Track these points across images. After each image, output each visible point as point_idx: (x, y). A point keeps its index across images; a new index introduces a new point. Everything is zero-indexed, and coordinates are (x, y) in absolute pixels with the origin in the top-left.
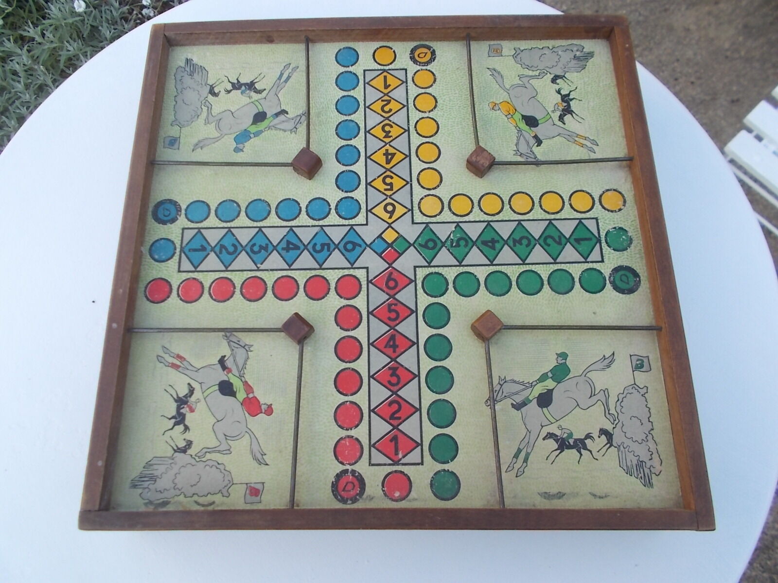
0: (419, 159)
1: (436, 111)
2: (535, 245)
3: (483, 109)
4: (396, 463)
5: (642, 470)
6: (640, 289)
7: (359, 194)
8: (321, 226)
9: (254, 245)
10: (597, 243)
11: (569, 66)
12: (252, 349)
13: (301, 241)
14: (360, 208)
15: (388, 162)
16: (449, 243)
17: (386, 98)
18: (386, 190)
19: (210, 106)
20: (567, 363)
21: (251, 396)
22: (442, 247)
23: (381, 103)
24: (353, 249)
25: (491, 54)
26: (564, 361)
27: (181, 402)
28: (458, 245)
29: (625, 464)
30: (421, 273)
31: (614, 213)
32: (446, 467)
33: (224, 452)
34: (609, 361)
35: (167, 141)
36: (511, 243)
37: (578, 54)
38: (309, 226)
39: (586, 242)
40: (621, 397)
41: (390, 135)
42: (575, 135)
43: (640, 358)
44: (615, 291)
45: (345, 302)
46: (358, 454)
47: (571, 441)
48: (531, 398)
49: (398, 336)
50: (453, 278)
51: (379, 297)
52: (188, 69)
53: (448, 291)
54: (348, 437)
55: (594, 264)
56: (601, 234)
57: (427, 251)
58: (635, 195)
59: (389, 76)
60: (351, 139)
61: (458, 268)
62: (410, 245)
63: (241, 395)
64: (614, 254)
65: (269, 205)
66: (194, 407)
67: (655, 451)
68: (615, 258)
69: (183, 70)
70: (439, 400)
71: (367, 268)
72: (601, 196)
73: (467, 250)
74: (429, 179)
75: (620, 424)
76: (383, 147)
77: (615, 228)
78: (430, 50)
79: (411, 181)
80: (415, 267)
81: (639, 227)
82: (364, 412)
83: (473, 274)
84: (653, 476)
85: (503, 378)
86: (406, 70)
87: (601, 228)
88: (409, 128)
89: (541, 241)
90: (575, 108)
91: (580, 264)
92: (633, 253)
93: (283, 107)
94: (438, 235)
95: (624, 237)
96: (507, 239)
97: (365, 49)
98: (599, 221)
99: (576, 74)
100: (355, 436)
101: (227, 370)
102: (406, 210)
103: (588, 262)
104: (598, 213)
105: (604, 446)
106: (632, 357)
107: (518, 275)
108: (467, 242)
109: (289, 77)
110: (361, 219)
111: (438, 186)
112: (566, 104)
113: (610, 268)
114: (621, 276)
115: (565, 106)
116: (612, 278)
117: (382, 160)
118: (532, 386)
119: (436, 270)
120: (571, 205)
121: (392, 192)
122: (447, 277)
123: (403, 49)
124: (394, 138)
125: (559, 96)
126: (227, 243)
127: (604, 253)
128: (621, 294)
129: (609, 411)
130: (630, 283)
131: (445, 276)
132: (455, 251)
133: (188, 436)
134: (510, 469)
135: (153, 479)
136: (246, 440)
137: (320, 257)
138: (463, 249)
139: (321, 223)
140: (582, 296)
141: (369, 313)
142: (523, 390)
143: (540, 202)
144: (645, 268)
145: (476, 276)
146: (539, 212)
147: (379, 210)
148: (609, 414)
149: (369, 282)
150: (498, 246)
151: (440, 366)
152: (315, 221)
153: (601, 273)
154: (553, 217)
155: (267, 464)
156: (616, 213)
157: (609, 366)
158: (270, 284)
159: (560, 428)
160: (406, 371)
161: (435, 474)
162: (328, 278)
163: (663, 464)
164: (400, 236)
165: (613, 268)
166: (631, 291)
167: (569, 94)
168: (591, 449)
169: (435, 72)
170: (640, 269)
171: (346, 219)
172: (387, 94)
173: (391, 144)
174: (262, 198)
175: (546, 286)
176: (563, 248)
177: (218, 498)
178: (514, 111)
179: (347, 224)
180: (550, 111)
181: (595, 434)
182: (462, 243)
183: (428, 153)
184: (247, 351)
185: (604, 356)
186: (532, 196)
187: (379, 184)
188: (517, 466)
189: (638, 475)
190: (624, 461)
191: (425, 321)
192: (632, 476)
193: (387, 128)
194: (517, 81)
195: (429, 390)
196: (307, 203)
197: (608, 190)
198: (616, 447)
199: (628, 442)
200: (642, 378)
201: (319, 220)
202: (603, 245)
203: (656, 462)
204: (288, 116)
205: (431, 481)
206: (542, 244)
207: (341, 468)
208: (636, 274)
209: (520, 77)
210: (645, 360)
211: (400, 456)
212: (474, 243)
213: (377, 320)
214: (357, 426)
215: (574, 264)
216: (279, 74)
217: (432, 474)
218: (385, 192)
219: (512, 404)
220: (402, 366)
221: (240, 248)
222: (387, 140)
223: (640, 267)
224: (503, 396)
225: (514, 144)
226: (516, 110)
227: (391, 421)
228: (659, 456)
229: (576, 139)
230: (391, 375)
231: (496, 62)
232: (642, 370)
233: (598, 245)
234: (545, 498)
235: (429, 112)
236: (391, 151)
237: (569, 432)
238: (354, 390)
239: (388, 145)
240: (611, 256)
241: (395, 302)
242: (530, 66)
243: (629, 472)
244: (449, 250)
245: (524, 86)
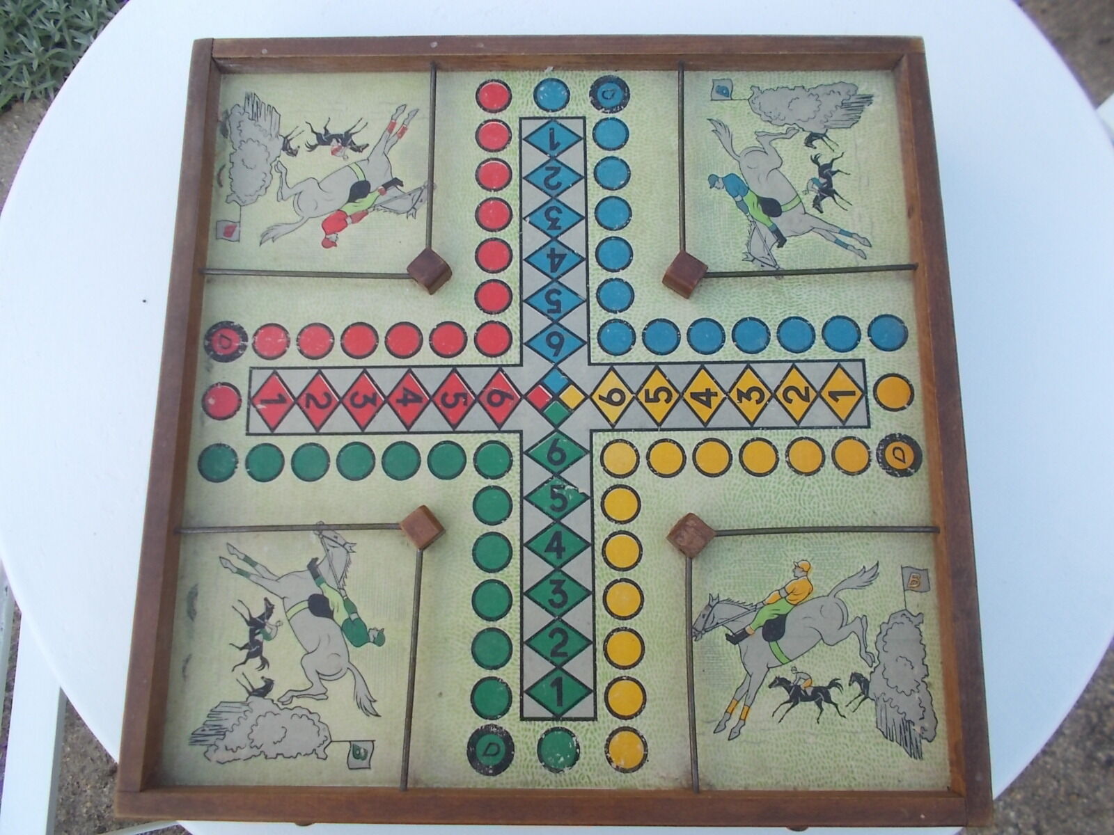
0: (700, 444)
1: (790, 472)
2: (552, 614)
3: (797, 549)
4: (251, 401)
5: (213, 732)
6: (475, 773)
7: (640, 352)
8: (587, 301)
9: (559, 211)
10: (553, 713)
11: (889, 709)
12: (410, 217)
13: (564, 274)
14: (616, 355)
15: (695, 396)
16: (558, 482)
17: (812, 394)
18: (647, 392)
19: (788, 136)
20: (369, 644)
21: (349, 220)
22: (552, 472)
23: (802, 386)
24: (551, 345)
25: (907, 573)
26: (372, 639)
27: (346, 139)
28: (554, 496)
29: (223, 709)
30: (511, 441)
31: (604, 749)
32: (241, 465)
33: (280, 194)
34: (367, 707)
35: (725, 84)
36: (557, 576)
37: (917, 729)
38: (587, 283)
39: (555, 696)
40: (315, 718)
41: (744, 399)
42: (749, 702)
43: (369, 755)
44: (473, 731)
45: (471, 335)
46: (266, 354)
47: (259, 637)
48: (323, 586)
49: (420, 406)
50: (502, 486)
51: (477, 381)
52: (853, 99)
53: (482, 478)
54: (289, 342)
55: (519, 705)
56: (569, 723)
57: (546, 451)
58: (636, 792)
59: (854, 399)
60: (734, 341)
61: (519, 494)
62: (556, 426)
63: (350, 209)
64: (533, 739)
65: (622, 228)
66: (339, 154)
67: (236, 755)
68: (527, 740)
69: (851, 93)
70: (329, 460)
71: (521, 365)
72: (635, 731)
73: (546, 508)
74: (666, 457)
75: (276, 710)
76: (722, 389)
77: (578, 747)
78: (911, 467)
79: (663, 430)
80: (521, 432)
81: (579, 787)
82: (319, 360)
83: (508, 516)
84: (204, 748)
85: (354, 549)
86: (868, 426)
87: (579, 724)
88: (758, 428)
89: (558, 624)
90: (802, 708)
91: (519, 681)
92: (534, 769)
94: (571, 467)
95: (562, 759)
96: (562, 572)
97: (906, 361)
98: (591, 722)
99: (874, 719)
100: (289, 350)
101: (384, 189)
102: (613, 421)
103: (521, 695)
104: (604, 722)
105: (249, 683)
106: (371, 743)
107: (505, 582)
108: (559, 509)
109: (845, 246)
110: (598, 355)
111: (653, 471)
112: (809, 693)
113: (510, 729)
114: (498, 745)
115: (805, 691)
116: (495, 729)
117: (697, 387)
118: (340, 589)
119: (516, 462)
120: (620, 679)
121: (643, 401)
122: (504, 477)
123: (911, 422)
124: (739, 405)
125: (827, 684)
126: (563, 176)
127: (537, 722)
128: (468, 740)
129: (296, 696)
130: (485, 758)
131: (507, 475)
132: (545, 492)
133: (303, 151)
134: (231, 549)
135: (255, 117)
137: (541, 301)
138: (547, 503)
139: (593, 300)
140: (468, 679)
141: (454, 367)
142: (335, 576)
143: (625, 629)
144: (509, 787)
145: (505, 520)
146: (607, 626)
147: (612, 382)
149: (500, 367)
150: (552, 556)
151: (374, 463)
152: (595, 292)
153: (503, 714)
154: (600, 647)
155: (261, 244)
156: (604, 753)
157: (360, 706)
158: (500, 235)
159: (279, 624)
160: (370, 417)
161: (233, 451)
162: (507, 311)
163: (219, 764)
164: (571, 412)
165: (511, 734)
166: (472, 757)
167: (832, 703)
168: (247, 663)
169: (865, 474)
170: (507, 778)
171: (599, 334)
172: (819, 394)
173: (727, 401)
174: (632, 218)
175: (483, 625)
176: (546, 658)
177: (226, 190)
178: (795, 603)
179: (591, 336)
180: (796, 663)
181: (266, 673)
182: (558, 503)
183: (713, 457)
184: (408, 212)
185: (375, 701)
186: (636, 617)
187: (657, 381)
188: (234, 559)
189: (208, 726)
190: (227, 709)
191: (440, 444)
192: (208, 716)
193: (755, 395)
194: (854, 612)
195: (342, 446)
196: (625, 280)
197: (645, 744)
198: (247, 699)
199: (252, 718)
200: (339, 752)
201: (598, 298)
202: (550, 722)
203: (222, 755)
204: (775, 247)
205: (224, 445)
206: (554, 626)
207: (250, 333)
208: (499, 769)
209: (863, 619)
210: (364, 763)
211: (260, 406)
212: (557, 521)
213: (444, 378)
214: (301, 352)
215: (519, 672)
216: (851, 231)
217: (233, 446)
218: (643, 391)
219: (316, 559)
220: (378, 411)
221: (554, 193)
222: (734, 395)
223: (509, 779)
224: (329, 548)
225: (731, 597)
226: (796, 605)
227: (305, 396)
228: (229, 761)
230: (365, 397)
231: (890, 579)
232: (351, 755)
233: (550, 715)
234: (191, 593)
235: (788, 463)
236: (715, 401)
237: (273, 635)
238: (349, 349)
239: (725, 396)
240: (531, 734)
241: (469, 403)
242: (886, 639)
243: (213, 714)
244: (547, 482)
245: (844, 624)
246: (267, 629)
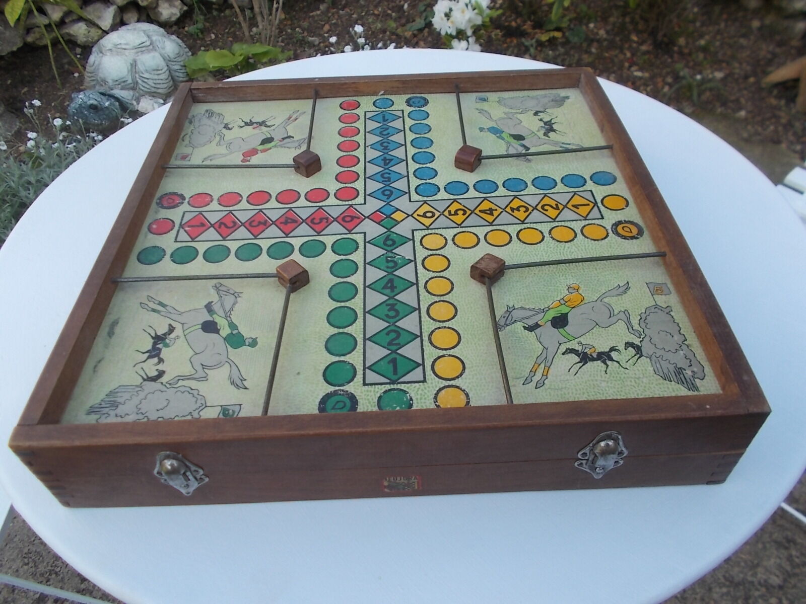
0: (489, 232)
1: (553, 242)
2: (388, 322)
4: (181, 226)
5: (108, 405)
7: (443, 195)
8: (408, 176)
9: (389, 143)
10: (390, 379)
11: (662, 363)
13: (392, 166)
14: (427, 197)
15: (482, 211)
16: (391, 255)
17: (561, 207)
18: (450, 211)
19: (523, 113)
20: (244, 347)
21: (259, 152)
22: (386, 250)
23: (553, 204)
24: (384, 195)
25: (651, 286)
26: (247, 344)
27: (262, 123)
28: (388, 261)
29: (120, 391)
30: (358, 237)
31: (433, 400)
32: (168, 256)
33: (219, 143)
35: (483, 97)
36: (391, 302)
37: (688, 373)
38: (407, 169)
39: (391, 369)
40: (195, 392)
41: (515, 211)
42: (548, 364)
43: (236, 415)
44: (324, 394)
45: (332, 193)
46: (196, 205)
47: (160, 346)
48: (214, 316)
49: (296, 224)
50: (351, 259)
51: (335, 212)
52: (558, 98)
53: (337, 255)
54: (212, 200)
55: (362, 376)
56: (403, 385)
57: (382, 240)
59: (589, 207)
60: (504, 187)
61: (363, 262)
62: (389, 229)
63: (261, 148)
64: (373, 397)
65: (428, 148)
66: (257, 129)
68: (369, 397)
70: (230, 252)
71: (365, 204)
72: (458, 387)
73: (383, 268)
74: (466, 240)
75: (164, 389)
76: (500, 207)
77: (411, 399)
78: (637, 235)
79: (462, 227)
80: (365, 233)
82: (231, 207)
83: (355, 273)
85: (241, 295)
86: (603, 218)
87: (411, 386)
88: (527, 223)
89: (392, 328)
90: (591, 366)
91: (362, 362)
94: (400, 247)
95: (398, 408)
96: (395, 299)
97: (619, 189)
98: (421, 384)
99: (651, 369)
100: (212, 203)
102: (428, 225)
103: (364, 370)
104: (432, 383)
105: (146, 374)
106: (239, 406)
107: (352, 307)
108: (392, 268)
110: (416, 197)
111: (458, 246)
112: (595, 356)
113: (355, 391)
114: (344, 402)
115: (591, 355)
116: (342, 392)
117: (483, 207)
118: (227, 317)
119: (361, 247)
120: (443, 356)
121: (447, 215)
122: (352, 254)
123: (631, 214)
124: (512, 214)
125: (607, 350)
126: (391, 131)
127: (377, 386)
128: (319, 400)
129: (182, 380)
130: (333, 411)
131: (354, 253)
132: (382, 260)
133: (236, 128)
134: (150, 299)
135: (210, 117)
137: (378, 177)
138: (383, 265)
139: (411, 176)
140: (321, 363)
141: (321, 207)
142: (224, 311)
143: (445, 327)
145: (353, 275)
146: (431, 326)
147: (426, 208)
148: (179, 380)
149: (351, 205)
150: (387, 291)
151: (262, 252)
152: (413, 172)
153: (349, 382)
154: (426, 338)
155: (203, 161)
156: (433, 402)
157: (233, 383)
158: (352, 153)
159: (177, 338)
160: (261, 231)
161: (163, 249)
162: (356, 182)
164: (398, 223)
165: (355, 394)
166: (323, 411)
167: (614, 361)
168: (147, 362)
169: (606, 239)
171: (416, 189)
172: (565, 206)
173: (504, 212)
174: (434, 144)
175: (335, 331)
176: (384, 347)
177: (187, 142)
178: (573, 306)
179: (411, 190)
181: (161, 367)
182: (391, 265)
183: (498, 238)
184: (296, 147)
185: (245, 380)
186: (453, 320)
187: (456, 207)
189: (104, 401)
190: (123, 390)
191: (308, 241)
192: (106, 395)
193: (523, 209)
194: (617, 309)
195: (240, 245)
196: (431, 167)
197: (467, 395)
198: (141, 383)
199: (142, 395)
200: (211, 414)
201: (414, 175)
202: (388, 386)
203: (112, 421)
205: (158, 247)
209: (625, 312)
211: (187, 229)
212: (390, 273)
213: (313, 212)
214: (220, 204)
215: (362, 356)
217: (164, 247)
218: (447, 211)
219: (212, 302)
220: (267, 228)
221: (386, 136)
222: (508, 210)
224: (222, 296)
225: (524, 306)
226: (573, 308)
227: (218, 223)
229: (542, 366)
230: (260, 222)
231: (640, 289)
232: (221, 414)
233: (388, 381)
234: (113, 322)
235: (551, 237)
236: (496, 213)
237: (171, 344)
238: (251, 202)
239: (502, 210)
240: (372, 393)
241: (330, 222)
242: (646, 321)
243: (112, 393)
244: (383, 255)
245: (612, 315)
246: (167, 341)
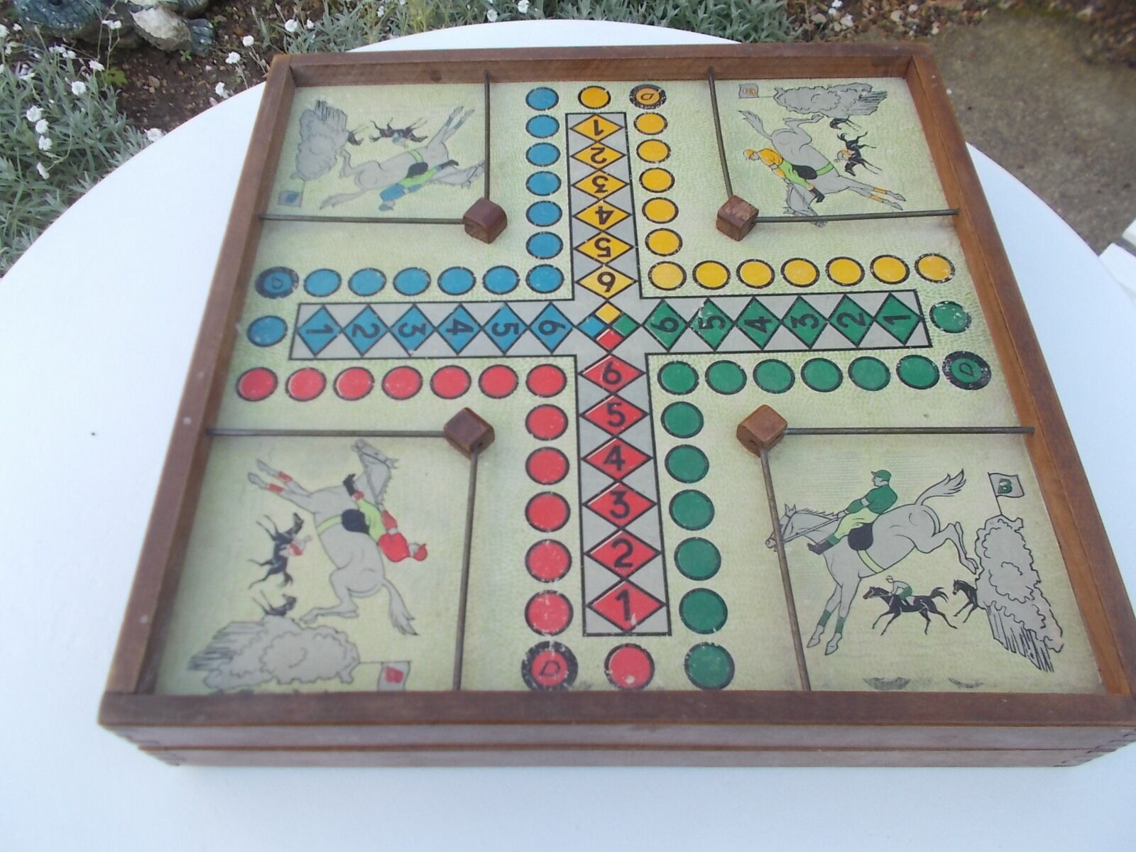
0: (648, 218)
1: (668, 161)
2: (825, 325)
3: (736, 158)
4: (627, 632)
5: (1030, 644)
6: (991, 383)
7: (561, 261)
8: (506, 302)
9: (405, 325)
10: (918, 322)
11: (854, 108)
12: (396, 465)
13: (475, 321)
14: (563, 279)
15: (603, 221)
16: (696, 323)
17: (598, 145)
18: (600, 256)
19: (347, 156)
20: (891, 486)
21: (392, 531)
22: (686, 328)
23: (590, 152)
24: (553, 331)
25: (744, 96)
26: (886, 483)
27: (282, 540)
28: (710, 326)
29: (1002, 635)
30: (656, 363)
31: (939, 284)
32: (709, 638)
33: (347, 615)
34: (957, 483)
35: (284, 196)
36: (788, 322)
37: (864, 94)
38: (487, 302)
39: (902, 321)
40: (982, 534)
41: (605, 189)
42: (870, 188)
43: (1004, 477)
44: (954, 386)
45: (540, 401)
46: (565, 619)
47: (911, 600)
48: (838, 536)
49: (623, 448)
50: (705, 370)
51: (593, 394)
52: (319, 113)
53: (698, 387)
54: (549, 592)
55: (918, 349)
56: (924, 310)
57: (664, 333)
58: (967, 261)
59: (600, 121)
60: (549, 194)
61: (711, 355)
62: (638, 326)
63: (377, 530)
64: (947, 337)
65: (428, 275)
66: (301, 547)
67: (1048, 615)
68: (949, 341)
69: (312, 114)
70: (693, 539)
71: (575, 356)
72: (917, 263)
73: (723, 332)
74: (663, 242)
75: (986, 574)
76: (595, 203)
77: (943, 303)
78: (657, 91)
79: (637, 244)
80: (647, 355)
81: (978, 301)
82: (573, 555)
83: (735, 364)
84: (1051, 652)
85: (791, 507)
86: (625, 114)
87: (923, 302)
88: (631, 181)
89: (834, 320)
90: (867, 156)
91: (896, 350)
92: (974, 335)
93: (452, 157)
94: (679, 313)
95: (958, 314)
96: (784, 318)
97: (568, 91)
98: (919, 294)
99: (864, 117)
100: (560, 591)
101: (356, 495)
102: (630, 281)
103: (908, 347)
104: (916, 285)
105: (964, 607)
106: (992, 476)
107: (802, 365)
108: (722, 321)
109: (460, 124)
110: (564, 292)
111: (677, 251)
112: (853, 152)
113: (943, 355)
114: (961, 365)
115: (853, 155)
116: (947, 368)
117: (595, 220)
118: (838, 518)
119: (679, 358)
120: (874, 274)
121: (609, 259)
122: (696, 368)
123: (620, 92)
124: (609, 192)
125: (843, 142)
126: (365, 322)
127: (930, 335)
128: (963, 390)
129: (965, 554)
130: (975, 375)
131: (693, 366)
132: (708, 334)
133: (290, 590)
134: (813, 642)
135: (228, 655)
136: (382, 597)
137: (503, 341)
138: (717, 331)
139: (505, 297)
140: (904, 393)
141: (578, 415)
142: (825, 524)
143: (827, 271)
144: (995, 354)
145: (739, 366)
146: (827, 284)
147: (592, 282)
148: (966, 558)
149: (577, 374)
150: (770, 327)
151: (692, 491)
152: (496, 296)
153: (931, 362)
154: (848, 289)
155: (415, 634)
156: (942, 284)
157: (957, 490)
158: (427, 377)
159: (890, 579)
160: (638, 496)
161: (693, 649)
162: (515, 369)
163: (1064, 634)
164: (623, 314)
165: (947, 354)
166: (978, 385)
167: (857, 140)
168: (944, 612)
169: (665, 116)
170: (988, 356)
171: (541, 292)
172: (599, 141)
173: (607, 200)
174: (419, 267)
175: (847, 381)
176: (868, 329)
177: (333, 685)
178: (781, 160)
179: (543, 298)
180: (831, 159)
181: (948, 590)
182: (717, 323)
183: (660, 210)
184: (388, 467)
185: (949, 475)
186: (815, 263)
187: (590, 248)
188: (826, 638)
189: (1025, 651)
190: (1001, 630)
191: (665, 427)
192: (1015, 652)
193: (600, 181)
194: (782, 125)
195: (676, 525)
196: (485, 272)
197: (926, 255)
198: (983, 609)
199: (1002, 601)
200: (1011, 507)
201: (502, 294)
202: (927, 324)
203: (1052, 631)
204: (458, 167)
205: (686, 660)
206: (837, 324)
207: (536, 639)
208: (982, 363)
209: (786, 121)
210: (1014, 481)
211: (633, 621)
212: (734, 323)
213: (591, 425)
214: (562, 576)
215: (886, 350)
216: (447, 118)
217: (686, 650)
218: (600, 259)
219: (809, 545)
220: (632, 489)
221: (383, 329)
222: (600, 195)
223: (987, 353)
224: (794, 533)
226: (783, 159)
227: (617, 569)
228: (1057, 622)
229: (874, 193)
230: (616, 503)
231: (750, 104)
232: (1008, 494)
233: (921, 324)
234: (876, 687)
235: (660, 162)
236: (606, 208)
237: (905, 586)
238: (557, 523)
239: (602, 202)
240: (943, 339)
241: (619, 401)
242: (799, 108)
243: (1010, 646)
244: (696, 332)
245: (792, 131)
246: (899, 592)
